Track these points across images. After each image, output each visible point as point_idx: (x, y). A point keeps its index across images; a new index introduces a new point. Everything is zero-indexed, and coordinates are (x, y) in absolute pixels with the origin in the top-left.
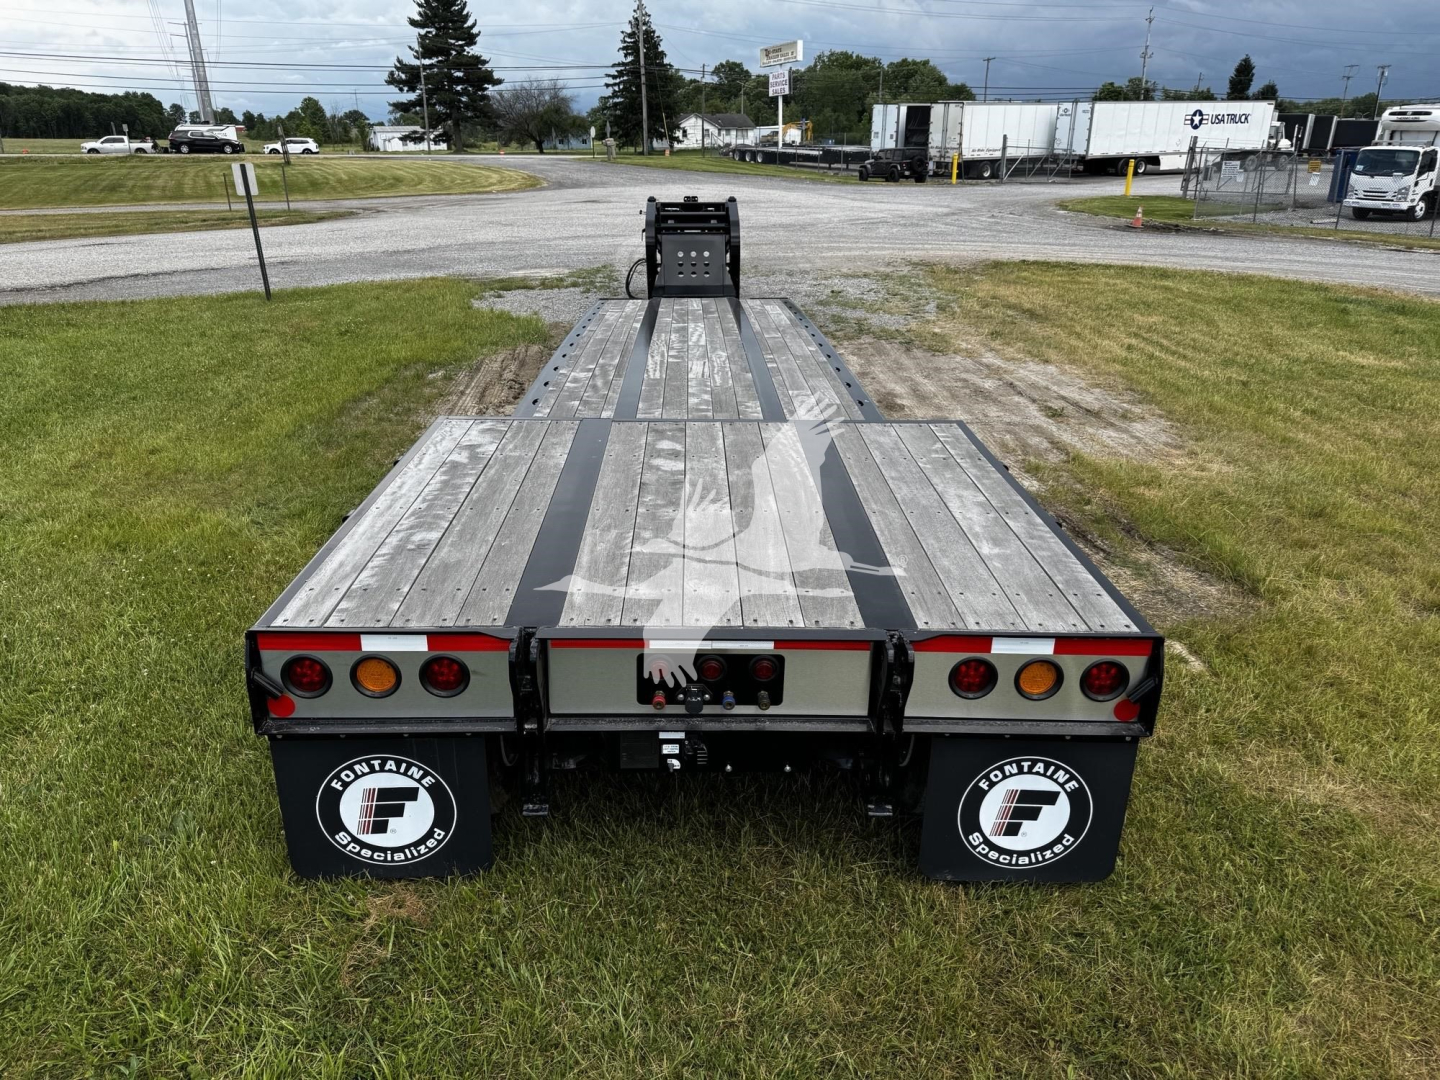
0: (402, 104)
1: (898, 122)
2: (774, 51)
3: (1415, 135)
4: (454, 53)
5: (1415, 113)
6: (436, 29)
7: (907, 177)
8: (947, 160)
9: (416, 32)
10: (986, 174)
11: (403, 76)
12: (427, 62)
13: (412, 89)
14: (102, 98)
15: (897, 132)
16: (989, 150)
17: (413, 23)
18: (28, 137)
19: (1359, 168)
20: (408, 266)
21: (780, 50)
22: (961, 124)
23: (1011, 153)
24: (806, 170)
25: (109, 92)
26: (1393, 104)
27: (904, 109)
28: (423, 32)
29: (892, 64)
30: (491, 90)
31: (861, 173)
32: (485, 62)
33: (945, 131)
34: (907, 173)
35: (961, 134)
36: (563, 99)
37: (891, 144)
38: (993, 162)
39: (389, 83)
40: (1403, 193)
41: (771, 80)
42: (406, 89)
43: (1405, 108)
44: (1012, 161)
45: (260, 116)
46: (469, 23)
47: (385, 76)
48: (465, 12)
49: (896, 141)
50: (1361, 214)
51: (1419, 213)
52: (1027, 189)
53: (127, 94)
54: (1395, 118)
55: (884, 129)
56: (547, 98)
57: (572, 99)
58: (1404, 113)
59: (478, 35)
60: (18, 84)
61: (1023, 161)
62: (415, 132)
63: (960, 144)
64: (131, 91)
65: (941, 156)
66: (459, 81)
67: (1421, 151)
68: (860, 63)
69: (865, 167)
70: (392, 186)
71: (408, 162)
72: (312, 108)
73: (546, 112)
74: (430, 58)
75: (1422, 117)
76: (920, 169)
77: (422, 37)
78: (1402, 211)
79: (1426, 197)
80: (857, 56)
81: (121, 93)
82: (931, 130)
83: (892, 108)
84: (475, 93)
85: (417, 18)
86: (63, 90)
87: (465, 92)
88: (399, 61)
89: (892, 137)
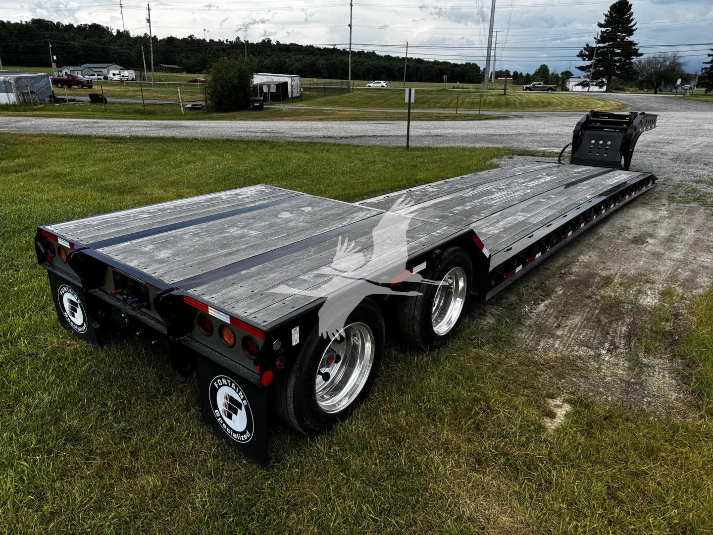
0: (583, 67)
4: (619, 40)
6: (612, 27)
9: (600, 30)
11: (587, 53)
12: (602, 45)
13: (590, 59)
14: (456, 65)
17: (600, 25)
18: (424, 82)
20: (492, 141)
25: (459, 63)
28: (604, 30)
30: (635, 60)
32: (635, 44)
36: (678, 64)
39: (578, 56)
42: (587, 59)
45: (521, 73)
46: (632, 24)
47: (578, 52)
48: (631, 18)
53: (467, 63)
56: (668, 63)
57: (684, 64)
59: (635, 30)
60: (427, 60)
62: (586, 81)
64: (468, 62)
66: (618, 55)
70: (545, 106)
71: (562, 95)
72: (544, 70)
73: (665, 71)
74: (604, 43)
77: (602, 32)
81: (464, 63)
84: (625, 61)
85: (603, 22)
86: (443, 62)
87: (619, 60)
88: (587, 45)
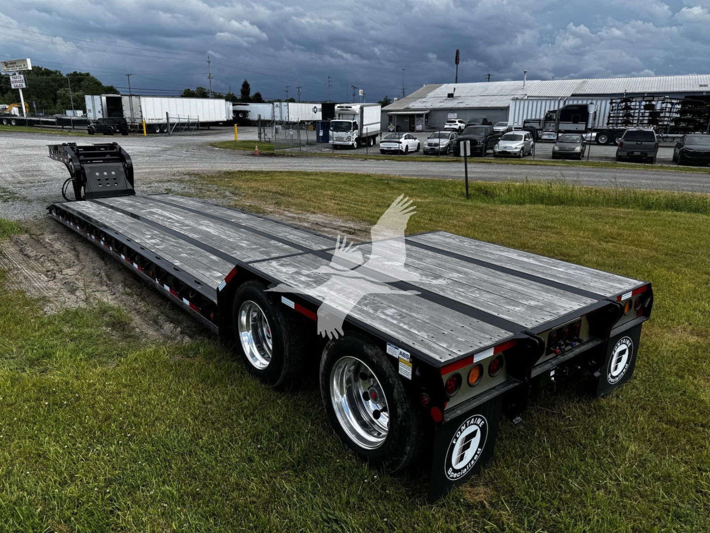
1: (102, 105)
2: (11, 63)
3: (347, 116)
5: (346, 107)
7: (118, 133)
8: (136, 124)
10: (158, 131)
15: (102, 109)
16: (157, 119)
19: (331, 128)
21: (15, 63)
22: (140, 106)
23: (171, 121)
24: (49, 129)
26: (337, 104)
27: (104, 98)
29: (68, 74)
31: (88, 130)
33: (132, 109)
34: (118, 131)
35: (141, 112)
37: (100, 116)
38: (160, 125)
40: (349, 139)
41: (12, 79)
43: (342, 105)
44: (172, 124)
49: (103, 114)
50: (336, 147)
51: (356, 146)
52: (184, 138)
54: (340, 109)
55: (94, 108)
58: (343, 107)
61: (178, 124)
63: (142, 116)
65: (132, 122)
67: (352, 122)
68: (48, 73)
69: (91, 127)
75: (349, 109)
76: (125, 129)
78: (349, 146)
79: (356, 140)
80: (45, 69)
82: (124, 109)
83: (97, 98)
89: (99, 112)
